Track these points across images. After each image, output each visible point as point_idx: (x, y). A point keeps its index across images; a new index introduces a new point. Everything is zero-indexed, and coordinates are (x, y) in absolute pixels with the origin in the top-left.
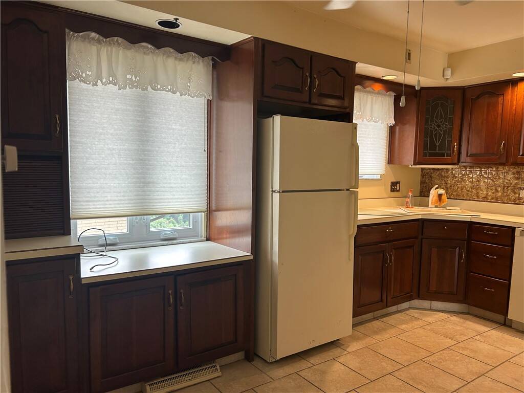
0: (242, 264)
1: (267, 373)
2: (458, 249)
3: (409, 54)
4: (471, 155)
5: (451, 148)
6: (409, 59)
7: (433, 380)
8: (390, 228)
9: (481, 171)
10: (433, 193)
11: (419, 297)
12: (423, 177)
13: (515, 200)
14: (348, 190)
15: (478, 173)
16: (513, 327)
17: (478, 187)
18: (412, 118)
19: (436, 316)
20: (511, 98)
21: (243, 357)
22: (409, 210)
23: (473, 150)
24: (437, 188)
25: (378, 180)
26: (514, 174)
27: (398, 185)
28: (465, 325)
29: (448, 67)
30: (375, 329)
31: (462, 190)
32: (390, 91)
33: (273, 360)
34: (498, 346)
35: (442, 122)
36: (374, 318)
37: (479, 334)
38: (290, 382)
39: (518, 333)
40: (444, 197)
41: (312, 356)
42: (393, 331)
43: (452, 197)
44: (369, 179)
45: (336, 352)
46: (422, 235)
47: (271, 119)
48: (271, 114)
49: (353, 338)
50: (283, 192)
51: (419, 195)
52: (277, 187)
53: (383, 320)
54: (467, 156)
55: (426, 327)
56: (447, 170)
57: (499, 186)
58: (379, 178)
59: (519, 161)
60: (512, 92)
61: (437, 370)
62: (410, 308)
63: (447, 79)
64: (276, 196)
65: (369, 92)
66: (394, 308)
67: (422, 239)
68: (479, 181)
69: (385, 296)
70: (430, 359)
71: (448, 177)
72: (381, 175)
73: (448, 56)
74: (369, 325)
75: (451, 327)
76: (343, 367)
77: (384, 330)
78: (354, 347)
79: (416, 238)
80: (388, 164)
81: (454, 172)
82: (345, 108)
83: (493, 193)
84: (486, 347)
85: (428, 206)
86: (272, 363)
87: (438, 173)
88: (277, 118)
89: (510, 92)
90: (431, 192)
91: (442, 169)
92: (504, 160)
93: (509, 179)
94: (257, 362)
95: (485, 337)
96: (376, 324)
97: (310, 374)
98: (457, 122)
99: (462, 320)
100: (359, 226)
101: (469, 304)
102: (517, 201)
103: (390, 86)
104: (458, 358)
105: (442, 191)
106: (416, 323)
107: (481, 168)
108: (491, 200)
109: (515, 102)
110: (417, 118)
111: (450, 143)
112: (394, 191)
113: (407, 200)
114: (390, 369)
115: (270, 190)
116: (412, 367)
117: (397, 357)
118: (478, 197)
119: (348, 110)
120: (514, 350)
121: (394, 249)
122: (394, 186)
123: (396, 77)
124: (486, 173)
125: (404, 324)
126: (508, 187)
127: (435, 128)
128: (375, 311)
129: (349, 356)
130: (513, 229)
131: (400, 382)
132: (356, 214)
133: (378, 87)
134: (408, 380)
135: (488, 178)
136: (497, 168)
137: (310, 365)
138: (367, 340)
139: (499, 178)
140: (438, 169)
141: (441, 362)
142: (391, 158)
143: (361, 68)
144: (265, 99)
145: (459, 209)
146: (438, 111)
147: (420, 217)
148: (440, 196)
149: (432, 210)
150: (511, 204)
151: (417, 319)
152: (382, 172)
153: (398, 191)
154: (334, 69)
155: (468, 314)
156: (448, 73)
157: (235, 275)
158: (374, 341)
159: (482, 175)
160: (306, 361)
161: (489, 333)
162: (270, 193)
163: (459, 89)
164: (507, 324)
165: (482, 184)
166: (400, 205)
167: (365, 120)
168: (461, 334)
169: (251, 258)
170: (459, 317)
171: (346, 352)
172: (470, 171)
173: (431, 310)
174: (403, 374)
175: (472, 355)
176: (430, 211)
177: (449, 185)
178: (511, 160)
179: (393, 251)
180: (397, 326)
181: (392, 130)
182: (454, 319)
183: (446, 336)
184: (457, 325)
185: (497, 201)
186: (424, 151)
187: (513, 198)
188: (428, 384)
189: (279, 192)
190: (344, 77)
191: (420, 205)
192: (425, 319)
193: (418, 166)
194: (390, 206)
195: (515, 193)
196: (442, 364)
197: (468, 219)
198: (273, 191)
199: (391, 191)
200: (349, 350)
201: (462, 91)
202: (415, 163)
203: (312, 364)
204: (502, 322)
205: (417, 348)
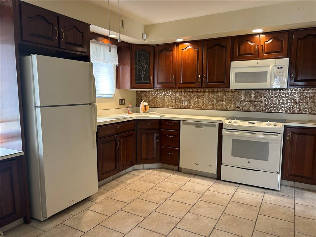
0: (15, 159)
1: (41, 229)
2: (155, 134)
3: (123, 23)
4: (160, 83)
5: (149, 79)
6: (123, 25)
7: (143, 208)
8: (119, 126)
9: (165, 92)
10: (142, 104)
11: (137, 163)
12: (137, 96)
13: (180, 107)
14: (90, 104)
15: (164, 93)
16: (182, 171)
17: (163, 101)
18: (128, 61)
19: (146, 172)
20: (176, 52)
21: (22, 222)
22: (130, 115)
23: (160, 81)
24: (143, 102)
25: (112, 98)
26: (179, 93)
27: (124, 100)
28: (160, 174)
29: (145, 33)
30: (113, 186)
31: (156, 102)
32: (114, 44)
33: (45, 219)
34: (175, 182)
35: (144, 64)
36: (113, 179)
37: (167, 178)
38: (57, 230)
39: (184, 174)
40: (148, 107)
41: (73, 210)
42: (123, 185)
43: (152, 107)
44: (106, 98)
45: (88, 204)
46: (137, 128)
47: (30, 56)
48: (29, 53)
49: (99, 194)
50: (43, 107)
51: (135, 106)
52: (38, 104)
53: (117, 179)
54: (158, 84)
55: (141, 179)
56: (149, 92)
57: (173, 100)
58: (112, 97)
59: (181, 86)
60: (177, 50)
61: (145, 202)
62: (133, 170)
63: (145, 40)
64: (39, 110)
65: (101, 44)
66: (124, 172)
67: (137, 130)
68: (164, 98)
69: (118, 165)
70: (142, 197)
71: (149, 96)
72: (113, 95)
73: (145, 26)
74: (109, 184)
75: (153, 176)
76: (92, 212)
77: (118, 185)
78: (100, 199)
79: (134, 130)
80: (117, 88)
81: (152, 93)
82: (85, 53)
83: (171, 103)
84: (170, 184)
85: (140, 112)
86: (44, 221)
87: (145, 93)
88: (35, 56)
89: (175, 49)
90: (141, 104)
91: (146, 91)
92: (174, 86)
93: (177, 96)
94: (33, 223)
95: (169, 179)
96: (114, 182)
97: (71, 222)
98: (152, 65)
99: (158, 172)
100: (98, 126)
101: (162, 163)
102: (182, 107)
103: (113, 41)
104: (156, 193)
105: (146, 103)
106: (136, 178)
107: (165, 90)
108: (170, 107)
109: (178, 55)
110: (131, 61)
111: (149, 76)
112: (121, 104)
113: (129, 109)
114: (120, 207)
115: (34, 106)
116: (132, 203)
117: (125, 199)
118: (164, 106)
119: (87, 54)
120: (182, 183)
121: (121, 138)
122: (121, 102)
123: (116, 36)
124: (167, 93)
125: (129, 180)
126: (177, 100)
127: (140, 68)
128: (112, 175)
129: (96, 206)
130: (179, 121)
131: (125, 213)
132: (96, 119)
133: (106, 41)
134: (130, 211)
135: (168, 96)
136: (172, 90)
137: (71, 216)
138: (107, 193)
139: (173, 95)
140: (144, 91)
141: (147, 197)
142: (119, 85)
143: (93, 28)
144: (24, 43)
145: (155, 113)
146: (142, 58)
147: (135, 118)
148: (145, 106)
149: (142, 115)
150: (179, 108)
151: (136, 175)
152: (114, 93)
153: (124, 104)
154: (75, 27)
155: (162, 168)
156: (145, 36)
157: (10, 167)
158: (112, 193)
159: (165, 94)
160: (68, 214)
161: (171, 177)
162: (34, 108)
163: (152, 46)
164: (179, 171)
165: (166, 99)
166: (125, 112)
167: (100, 61)
168: (158, 180)
169: (23, 154)
170: (157, 170)
171: (95, 203)
172: (160, 92)
173: (144, 169)
174: (127, 209)
175: (163, 190)
176: (141, 115)
177: (150, 100)
178: (178, 86)
179: (121, 139)
180: (126, 182)
181: (117, 68)
182: (155, 172)
183: (151, 182)
184: (156, 175)
185: (173, 107)
186: (135, 81)
187: (180, 105)
188: (140, 211)
189: (40, 107)
190: (82, 33)
191: (136, 112)
192: (141, 175)
193: (133, 90)
194: (119, 113)
195: (180, 103)
196: (148, 198)
197: (159, 118)
198: (36, 107)
199: (120, 104)
200: (97, 201)
201: (153, 47)
202: (131, 88)
203: (73, 215)
204: (177, 170)
205: (135, 192)
